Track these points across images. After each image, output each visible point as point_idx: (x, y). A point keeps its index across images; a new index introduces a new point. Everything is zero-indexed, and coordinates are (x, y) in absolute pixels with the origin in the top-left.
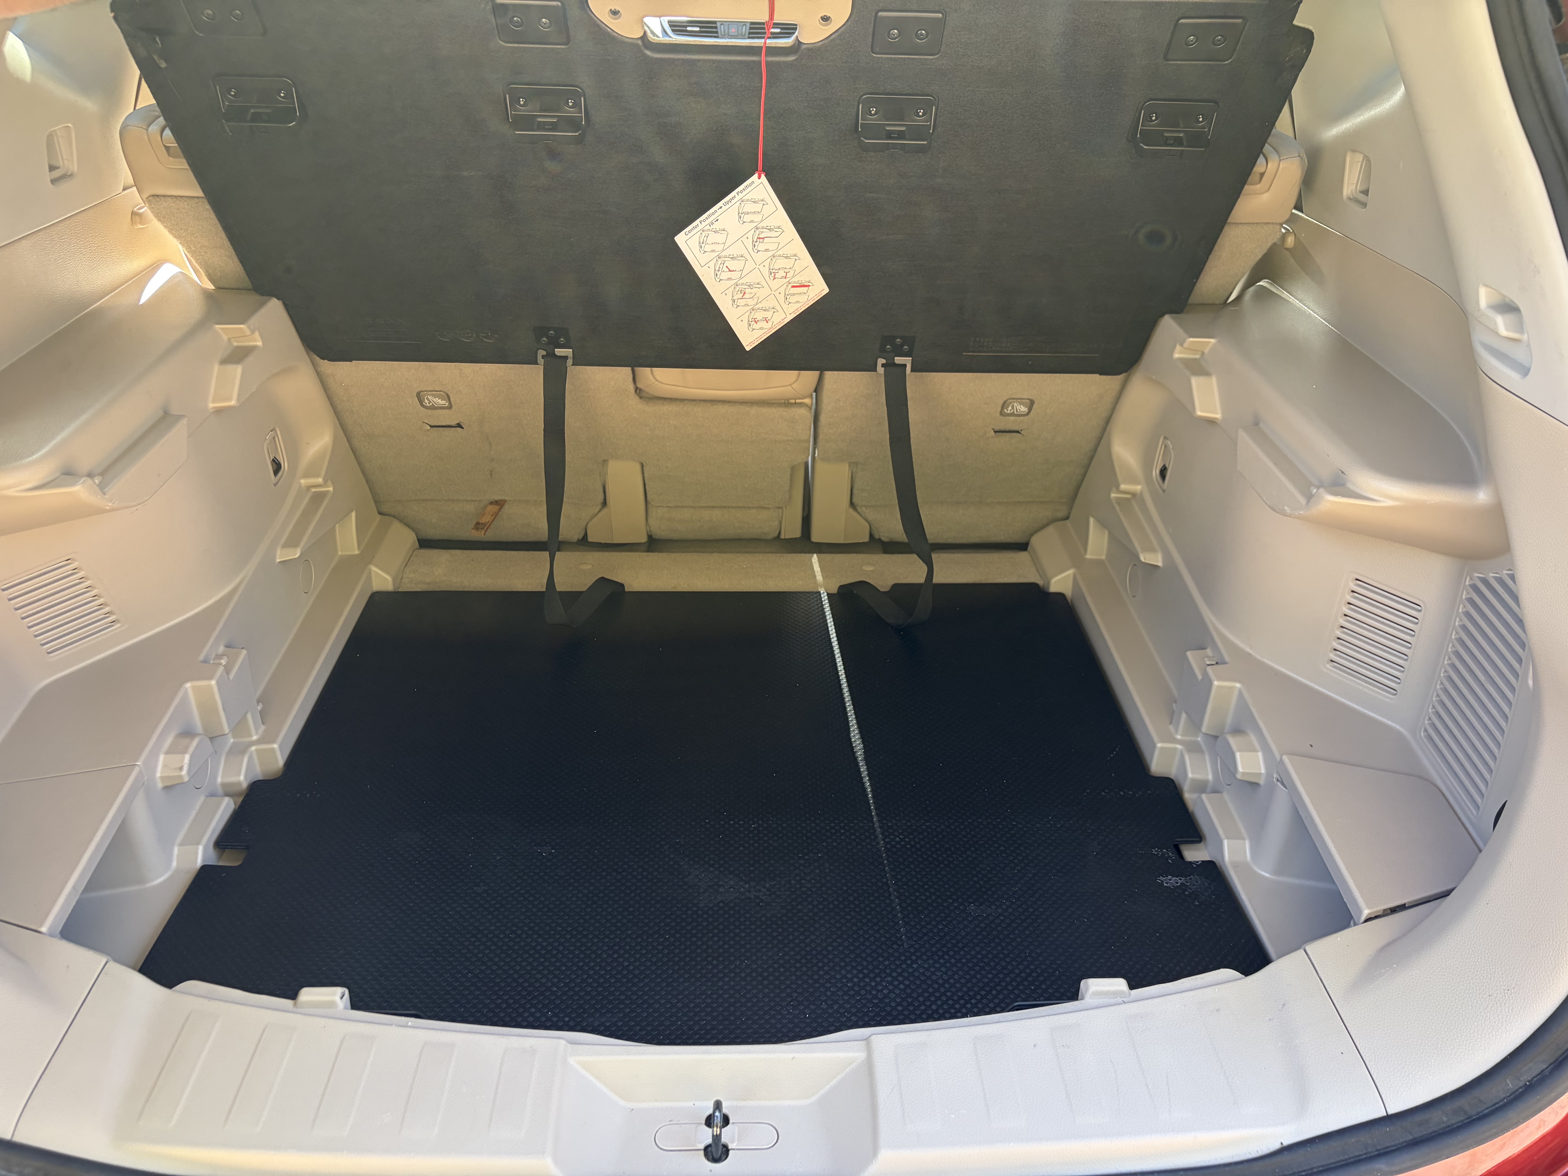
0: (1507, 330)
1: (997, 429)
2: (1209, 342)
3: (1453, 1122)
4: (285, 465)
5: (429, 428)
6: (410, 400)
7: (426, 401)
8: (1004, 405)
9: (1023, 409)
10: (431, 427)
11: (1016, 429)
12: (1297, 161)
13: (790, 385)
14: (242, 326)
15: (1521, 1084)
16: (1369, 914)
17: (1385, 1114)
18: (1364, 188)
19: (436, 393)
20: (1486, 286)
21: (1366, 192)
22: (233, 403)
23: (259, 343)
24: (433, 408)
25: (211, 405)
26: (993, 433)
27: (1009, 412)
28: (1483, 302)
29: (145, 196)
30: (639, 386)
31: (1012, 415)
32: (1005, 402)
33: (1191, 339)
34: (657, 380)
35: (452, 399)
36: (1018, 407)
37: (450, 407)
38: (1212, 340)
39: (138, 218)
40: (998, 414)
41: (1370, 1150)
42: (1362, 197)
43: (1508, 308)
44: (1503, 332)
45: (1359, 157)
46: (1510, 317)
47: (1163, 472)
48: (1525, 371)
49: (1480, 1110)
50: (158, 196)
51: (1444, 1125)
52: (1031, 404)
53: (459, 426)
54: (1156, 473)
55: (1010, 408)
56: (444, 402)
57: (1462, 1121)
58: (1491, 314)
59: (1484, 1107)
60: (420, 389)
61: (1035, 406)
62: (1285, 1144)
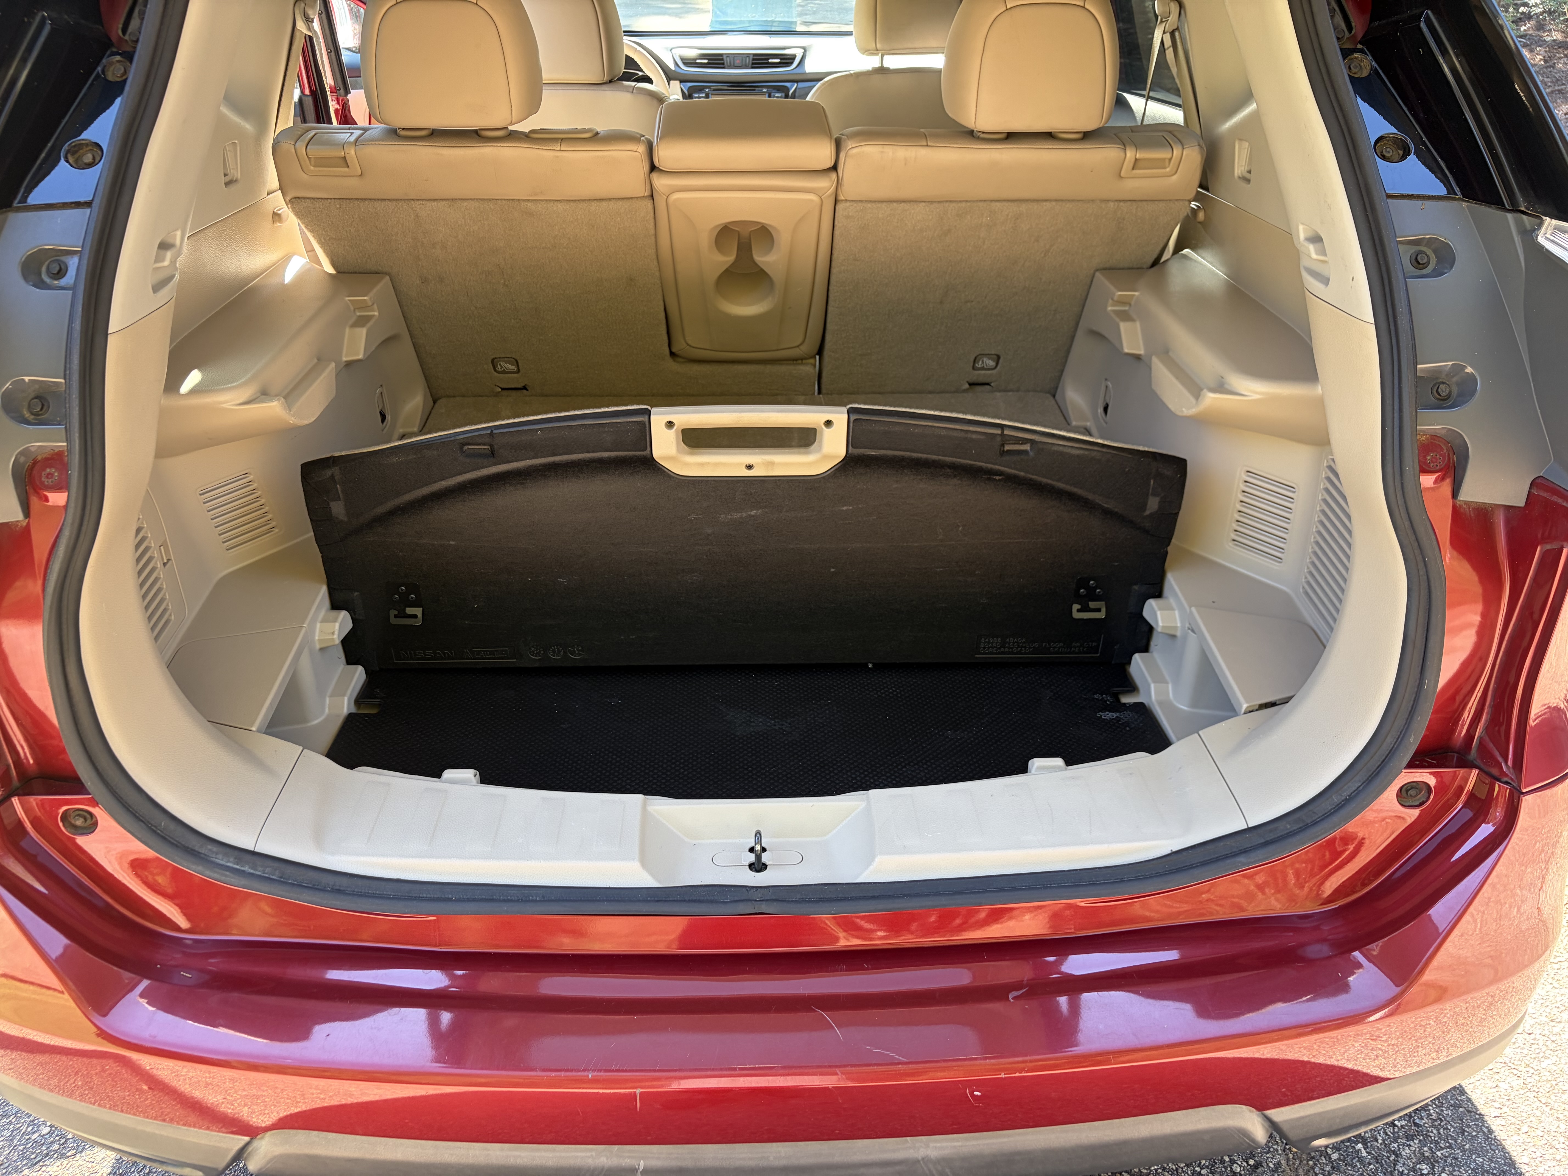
0: (1316, 254)
1: (971, 382)
2: (1134, 295)
3: (1295, 828)
4: (389, 417)
5: (500, 390)
6: (485, 366)
7: (499, 367)
8: (975, 361)
9: (991, 363)
10: (503, 389)
11: (987, 381)
12: (1197, 148)
13: (798, 346)
14: (366, 298)
15: (1343, 798)
16: (1247, 707)
17: (1246, 827)
18: (1249, 169)
19: (508, 359)
20: (1303, 224)
21: (1249, 172)
22: (361, 357)
23: (376, 313)
24: (504, 372)
25: (344, 359)
26: (967, 386)
27: (980, 366)
28: (1302, 236)
29: (288, 199)
30: (674, 350)
31: (983, 369)
32: (976, 358)
33: (1120, 293)
34: (688, 345)
35: (520, 364)
36: (988, 362)
37: (518, 371)
38: (1136, 293)
39: (276, 218)
40: (971, 368)
41: (1233, 850)
42: (1247, 175)
43: (1316, 239)
44: (1314, 256)
45: (1246, 145)
46: (1319, 245)
47: (1106, 409)
48: (1326, 281)
49: (1314, 819)
50: (299, 198)
51: (1288, 831)
52: (998, 358)
53: (525, 388)
54: (1100, 410)
55: (980, 363)
56: (513, 367)
57: (1300, 828)
58: (1306, 244)
59: (1317, 817)
60: (493, 357)
61: (1001, 361)
62: (1174, 850)
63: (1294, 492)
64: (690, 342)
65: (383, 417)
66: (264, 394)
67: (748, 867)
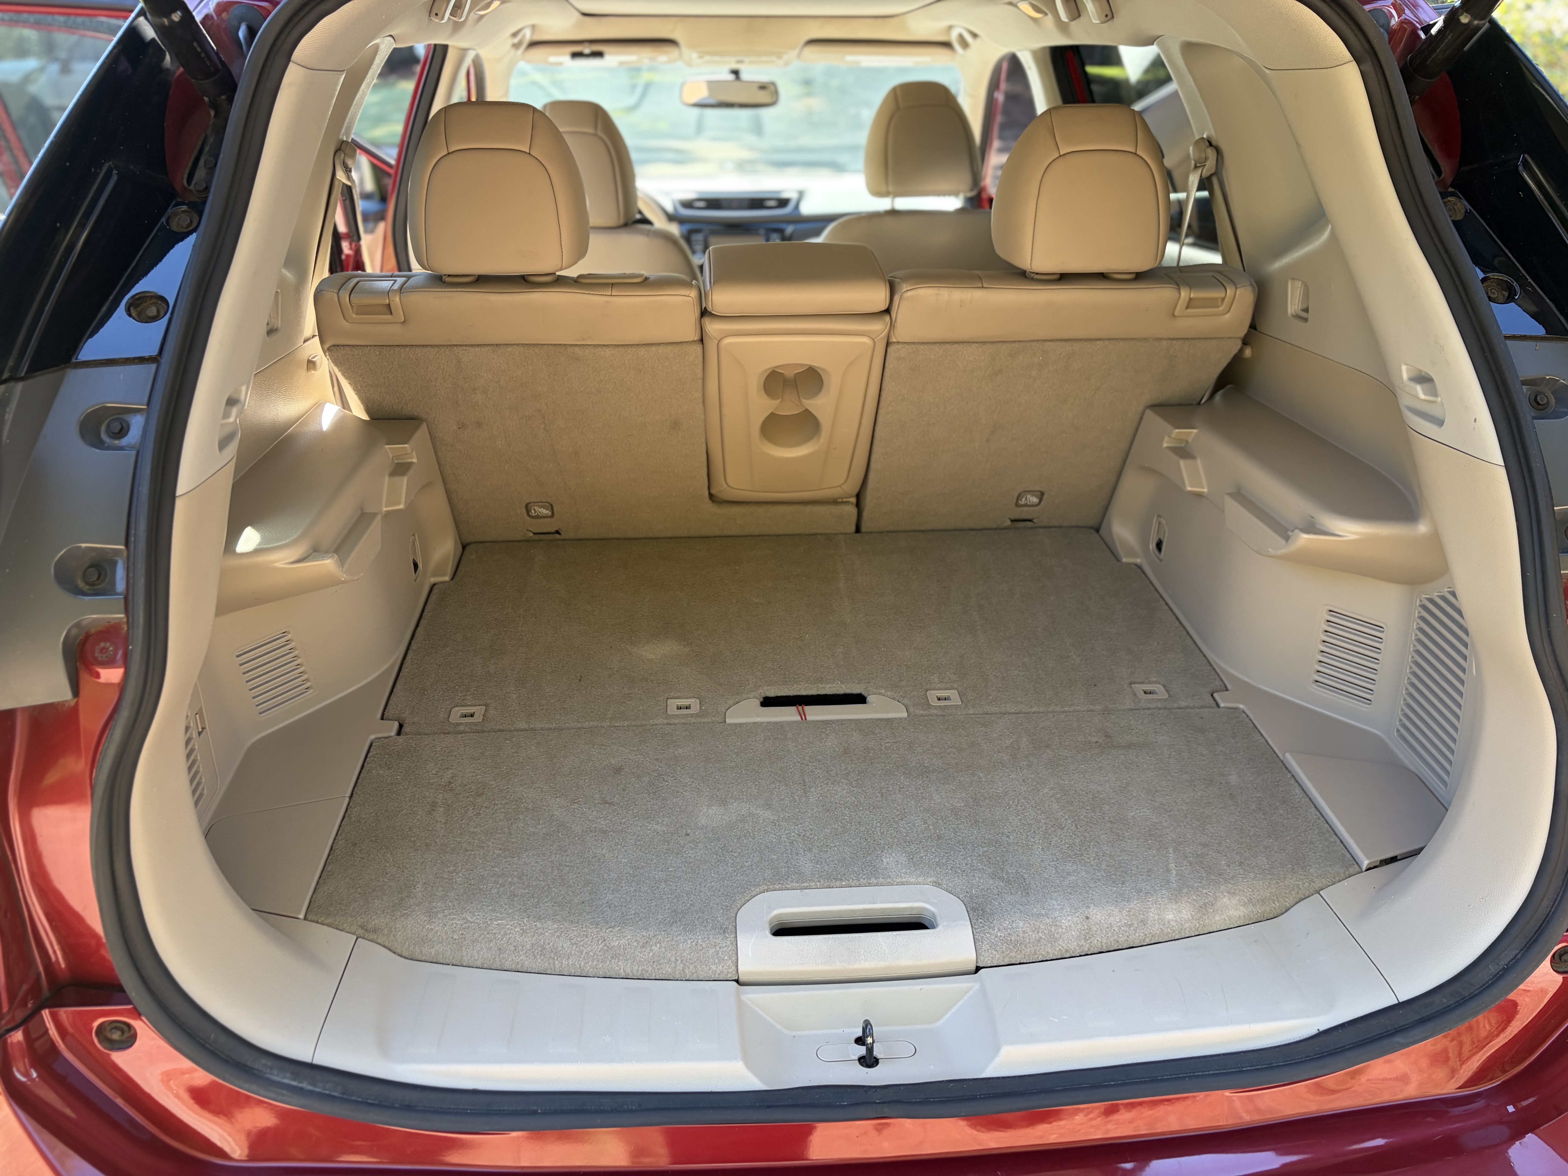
0: (1425, 394)
1: (1013, 518)
2: (1192, 432)
3: (1451, 1002)
4: (421, 566)
5: (532, 534)
6: (519, 511)
7: (533, 511)
8: (1019, 498)
9: (1035, 500)
10: (534, 534)
11: (1029, 517)
12: (1249, 289)
13: (840, 486)
14: (406, 446)
15: (1501, 968)
16: (1368, 865)
17: (1397, 1002)
18: (1304, 306)
19: (542, 504)
20: (1406, 364)
21: (1306, 310)
22: (401, 507)
23: (415, 460)
24: (538, 517)
25: (385, 509)
26: (1009, 523)
27: (1023, 503)
28: (1405, 376)
29: (327, 346)
30: (713, 492)
31: (1026, 505)
32: (1019, 495)
33: (1177, 430)
34: (729, 486)
35: (555, 509)
36: (1031, 499)
37: (553, 516)
38: (1195, 431)
39: (311, 365)
40: (1014, 505)
41: (1389, 1029)
42: (1304, 314)
43: (1423, 379)
44: (1422, 396)
45: (1299, 284)
46: (1426, 385)
47: (1159, 545)
48: (1440, 423)
49: (1471, 991)
50: (338, 346)
51: (1445, 1005)
52: (1041, 495)
53: (557, 532)
54: (1152, 546)
55: (1024, 499)
56: (547, 512)
57: (1458, 1002)
58: (1412, 384)
59: (1475, 988)
60: (528, 501)
61: (1045, 497)
62: (1321, 1030)
63: (1383, 632)
64: (731, 484)
65: (416, 566)
66: (316, 551)
67: (857, 1062)
